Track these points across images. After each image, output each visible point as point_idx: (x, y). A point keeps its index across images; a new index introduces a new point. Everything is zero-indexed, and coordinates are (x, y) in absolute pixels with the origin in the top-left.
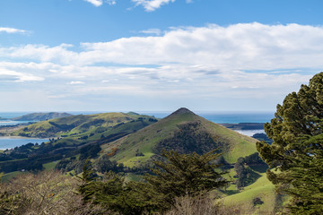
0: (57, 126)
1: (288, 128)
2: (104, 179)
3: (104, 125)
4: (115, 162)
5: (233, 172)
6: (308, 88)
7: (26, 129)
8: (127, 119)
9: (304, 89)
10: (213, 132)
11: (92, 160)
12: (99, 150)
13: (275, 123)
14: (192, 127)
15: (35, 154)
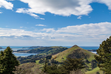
0: (39, 50)
1: (103, 51)
2: (52, 65)
3: (53, 50)
4: (56, 60)
5: (90, 64)
6: (109, 39)
7: (31, 51)
8: (59, 48)
9: (108, 40)
10: (84, 52)
11: (49, 60)
12: (51, 57)
13: (99, 50)
14: (78, 51)
15: (33, 58)
